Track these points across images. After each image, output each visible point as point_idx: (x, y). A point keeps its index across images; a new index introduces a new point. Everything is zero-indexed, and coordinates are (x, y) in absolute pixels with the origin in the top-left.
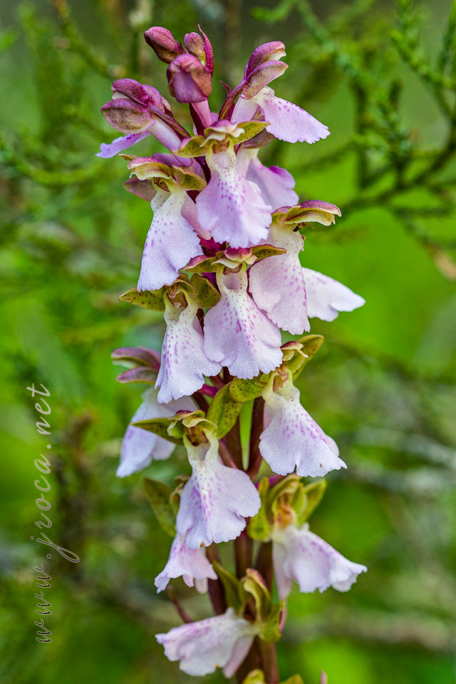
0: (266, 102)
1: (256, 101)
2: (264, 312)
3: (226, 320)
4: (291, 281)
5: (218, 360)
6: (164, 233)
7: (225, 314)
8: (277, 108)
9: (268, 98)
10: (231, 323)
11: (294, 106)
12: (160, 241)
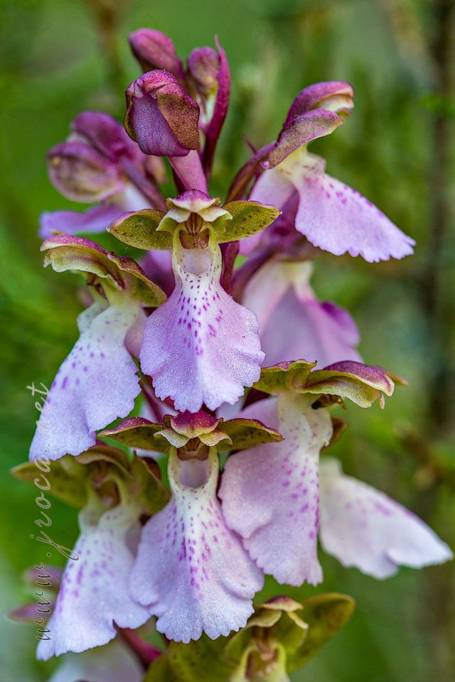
0: (308, 181)
1: (289, 177)
2: (237, 536)
3: (168, 535)
4: (296, 491)
5: (146, 602)
6: (86, 369)
7: (168, 526)
8: (324, 194)
9: (311, 175)
10: (174, 542)
11: (356, 196)
12: (78, 382)
